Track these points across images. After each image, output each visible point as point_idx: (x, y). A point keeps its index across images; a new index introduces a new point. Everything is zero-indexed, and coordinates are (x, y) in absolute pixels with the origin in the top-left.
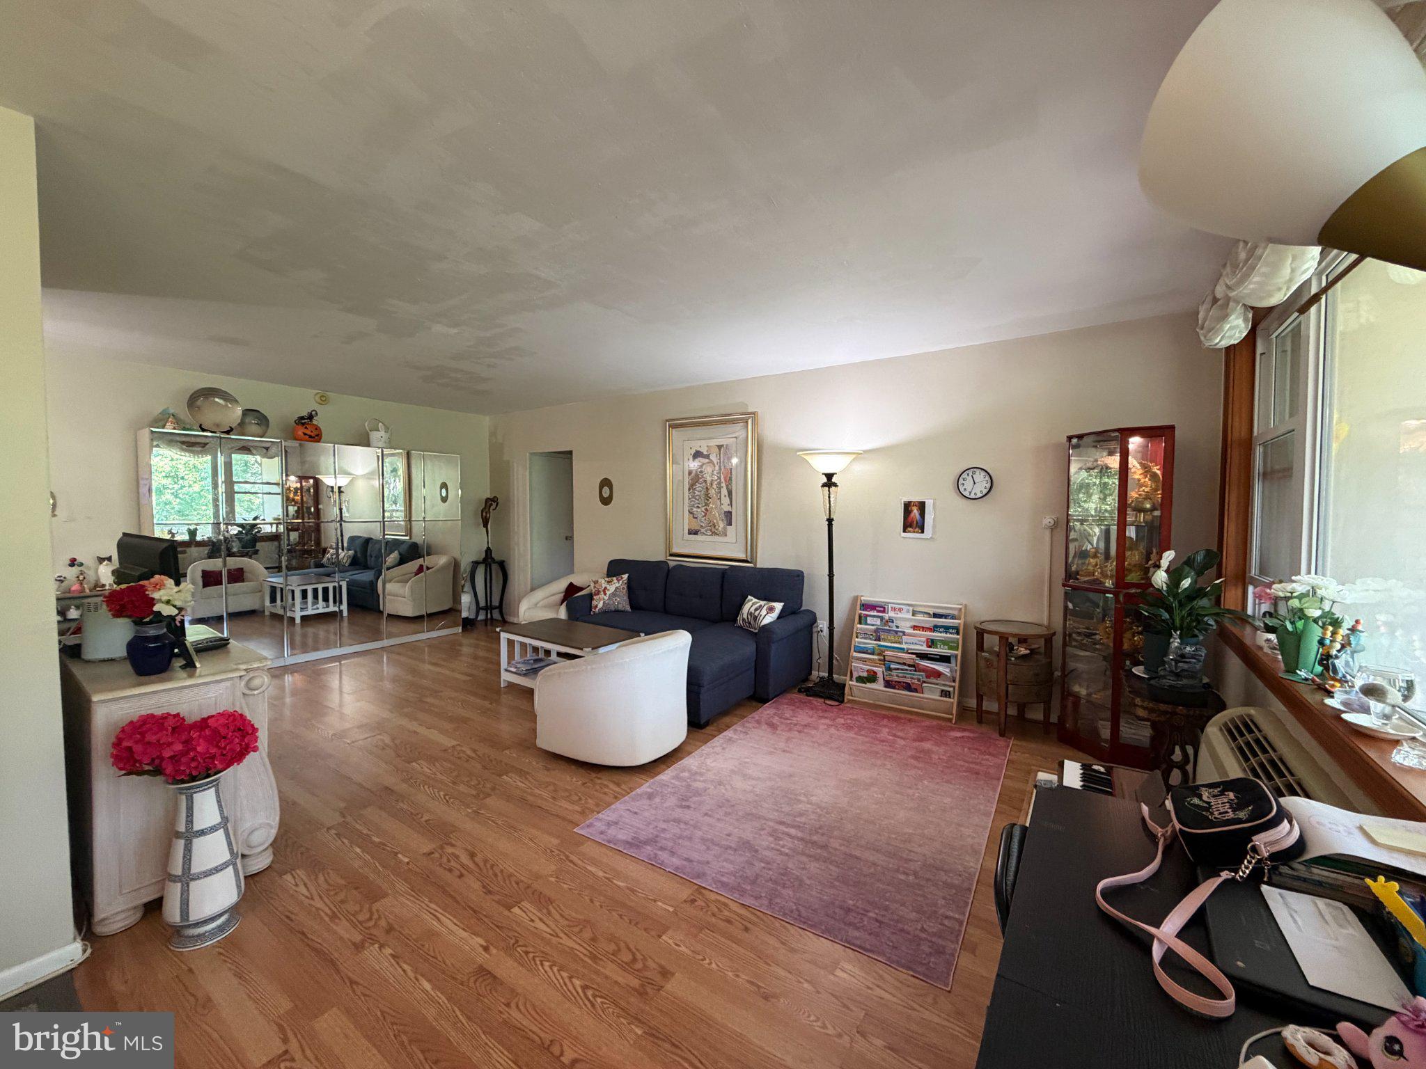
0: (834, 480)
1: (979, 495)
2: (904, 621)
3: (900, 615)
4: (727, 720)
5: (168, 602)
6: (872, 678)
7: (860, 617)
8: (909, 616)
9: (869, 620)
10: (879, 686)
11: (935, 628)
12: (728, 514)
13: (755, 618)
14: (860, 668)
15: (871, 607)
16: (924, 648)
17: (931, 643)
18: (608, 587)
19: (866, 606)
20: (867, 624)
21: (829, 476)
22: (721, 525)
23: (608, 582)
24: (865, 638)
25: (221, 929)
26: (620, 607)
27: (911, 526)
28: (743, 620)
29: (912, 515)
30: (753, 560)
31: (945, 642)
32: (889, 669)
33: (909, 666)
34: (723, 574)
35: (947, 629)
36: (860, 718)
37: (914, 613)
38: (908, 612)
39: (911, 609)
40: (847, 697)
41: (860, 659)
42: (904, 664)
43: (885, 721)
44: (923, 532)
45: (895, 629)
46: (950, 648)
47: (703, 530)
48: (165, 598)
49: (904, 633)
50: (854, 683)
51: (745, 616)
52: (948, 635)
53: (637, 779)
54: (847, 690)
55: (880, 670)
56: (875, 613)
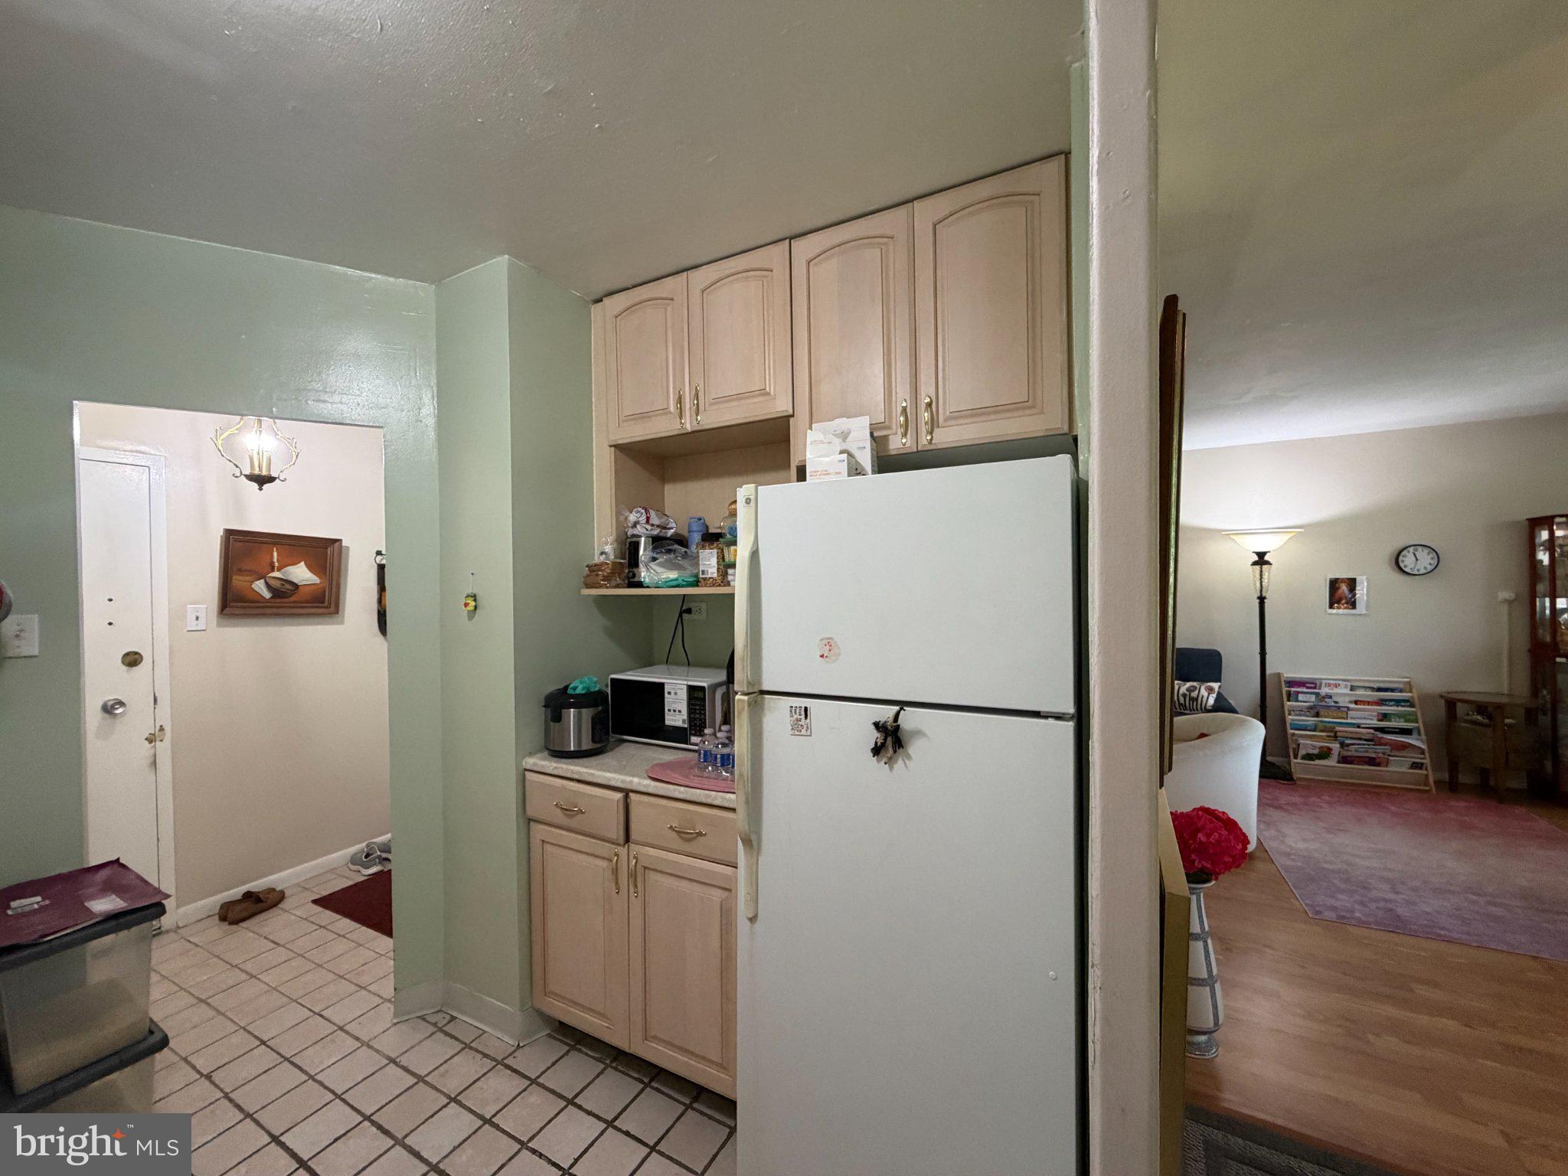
0: (1267, 558)
1: (1423, 571)
2: (1342, 695)
3: (1336, 691)
6: (1325, 754)
7: (1289, 694)
8: (1348, 691)
9: (1301, 697)
10: (1331, 762)
11: (1382, 702)
14: (1306, 746)
15: (1301, 683)
16: (1375, 723)
17: (1384, 717)
19: (1291, 683)
20: (1297, 701)
21: (1261, 555)
24: (1300, 715)
27: (1339, 602)
29: (1340, 591)
31: (1399, 716)
32: (1344, 745)
33: (1366, 740)
35: (1398, 702)
37: (1352, 688)
38: (1346, 686)
39: (1349, 684)
40: (1295, 776)
41: (1301, 736)
42: (1360, 739)
44: (1354, 607)
45: (1333, 704)
46: (1407, 721)
49: (1348, 708)
50: (1301, 761)
52: (1400, 708)
54: (1293, 768)
55: (1332, 746)
56: (1305, 690)
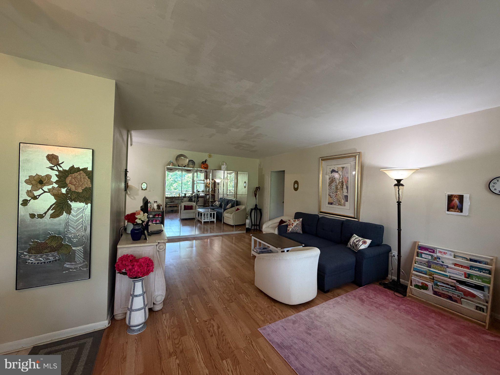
0: (401, 182)
2: (448, 259)
3: (445, 256)
4: (339, 291)
5: (140, 219)
6: (425, 287)
7: (418, 253)
8: (452, 257)
9: (423, 256)
10: (430, 293)
11: (471, 268)
12: (346, 197)
13: (356, 245)
14: (416, 280)
15: (426, 249)
16: (463, 278)
17: (468, 276)
18: (294, 223)
19: (421, 248)
20: (421, 257)
21: (399, 181)
22: (343, 201)
23: (294, 221)
24: (421, 265)
25: (139, 330)
26: (298, 231)
27: (453, 208)
28: (351, 245)
29: (454, 202)
30: (358, 218)
31: (479, 277)
32: (437, 285)
33: (451, 286)
34: (342, 223)
35: (481, 269)
36: (416, 309)
37: (455, 256)
38: (451, 255)
39: (453, 254)
40: (408, 294)
41: (417, 275)
42: (448, 284)
43: (433, 315)
44: (462, 212)
45: (441, 263)
46: (484, 282)
47: (334, 203)
48: (139, 218)
49: (447, 267)
50: (413, 287)
51: (351, 244)
53: (290, 311)
54: (408, 290)
55: (430, 284)
56: (427, 252)
